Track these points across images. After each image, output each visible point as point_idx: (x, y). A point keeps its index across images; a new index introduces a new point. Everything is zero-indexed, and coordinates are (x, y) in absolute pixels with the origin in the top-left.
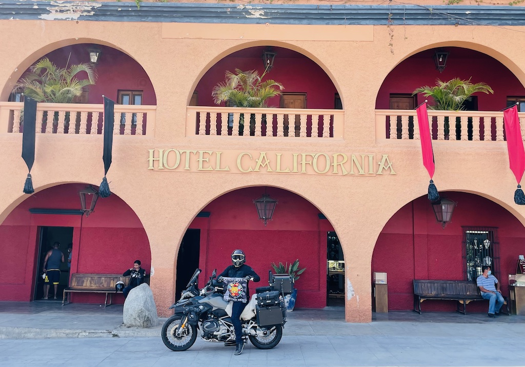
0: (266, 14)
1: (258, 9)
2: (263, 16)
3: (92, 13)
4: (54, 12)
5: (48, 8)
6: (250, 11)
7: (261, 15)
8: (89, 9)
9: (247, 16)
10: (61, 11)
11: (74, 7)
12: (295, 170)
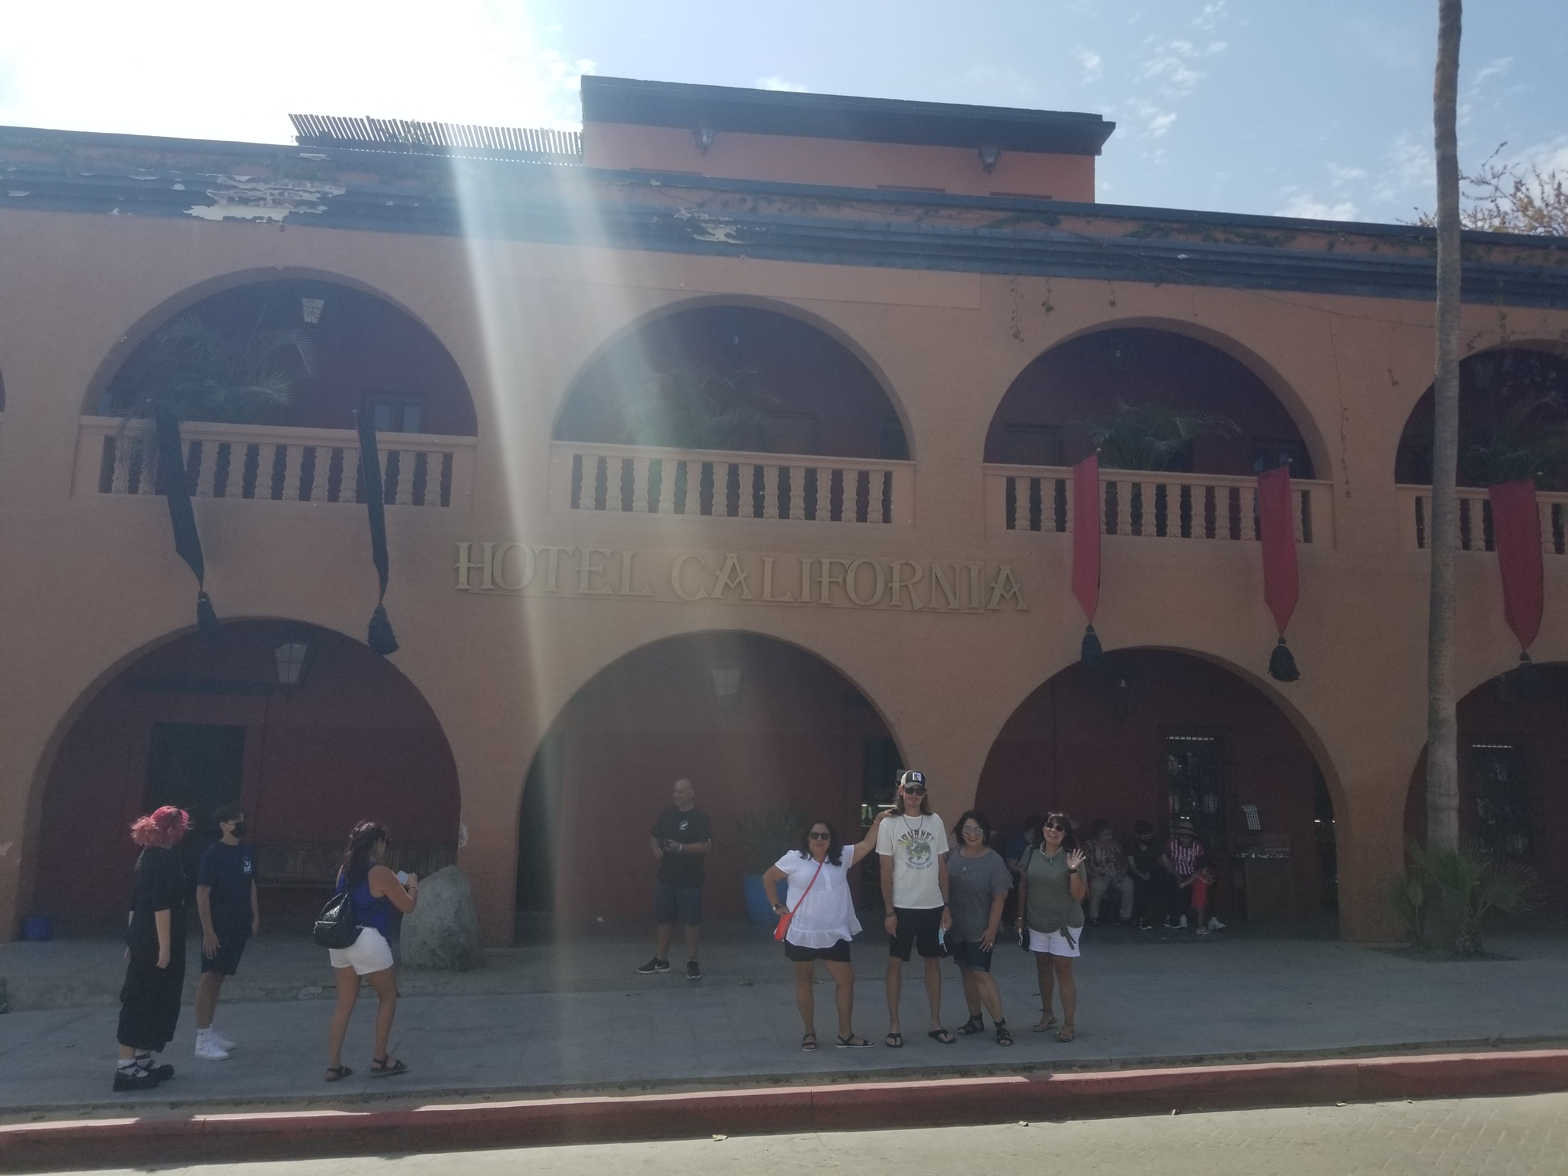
0: (739, 234)
1: (721, 223)
2: (733, 237)
3: (322, 208)
4: (224, 202)
5: (209, 192)
6: (703, 225)
7: (728, 235)
8: (314, 198)
9: (696, 236)
10: (244, 201)
11: (276, 192)
12: (806, 597)
